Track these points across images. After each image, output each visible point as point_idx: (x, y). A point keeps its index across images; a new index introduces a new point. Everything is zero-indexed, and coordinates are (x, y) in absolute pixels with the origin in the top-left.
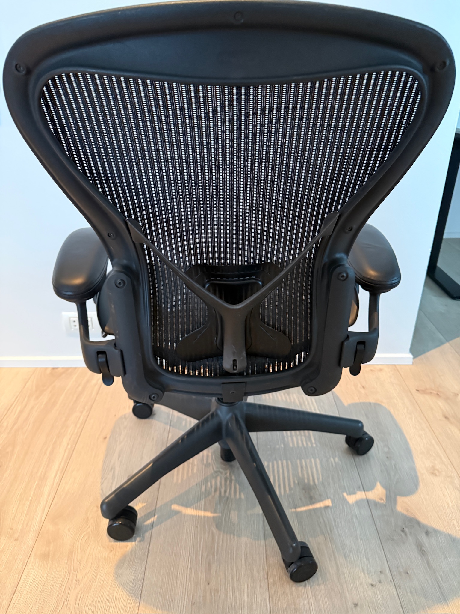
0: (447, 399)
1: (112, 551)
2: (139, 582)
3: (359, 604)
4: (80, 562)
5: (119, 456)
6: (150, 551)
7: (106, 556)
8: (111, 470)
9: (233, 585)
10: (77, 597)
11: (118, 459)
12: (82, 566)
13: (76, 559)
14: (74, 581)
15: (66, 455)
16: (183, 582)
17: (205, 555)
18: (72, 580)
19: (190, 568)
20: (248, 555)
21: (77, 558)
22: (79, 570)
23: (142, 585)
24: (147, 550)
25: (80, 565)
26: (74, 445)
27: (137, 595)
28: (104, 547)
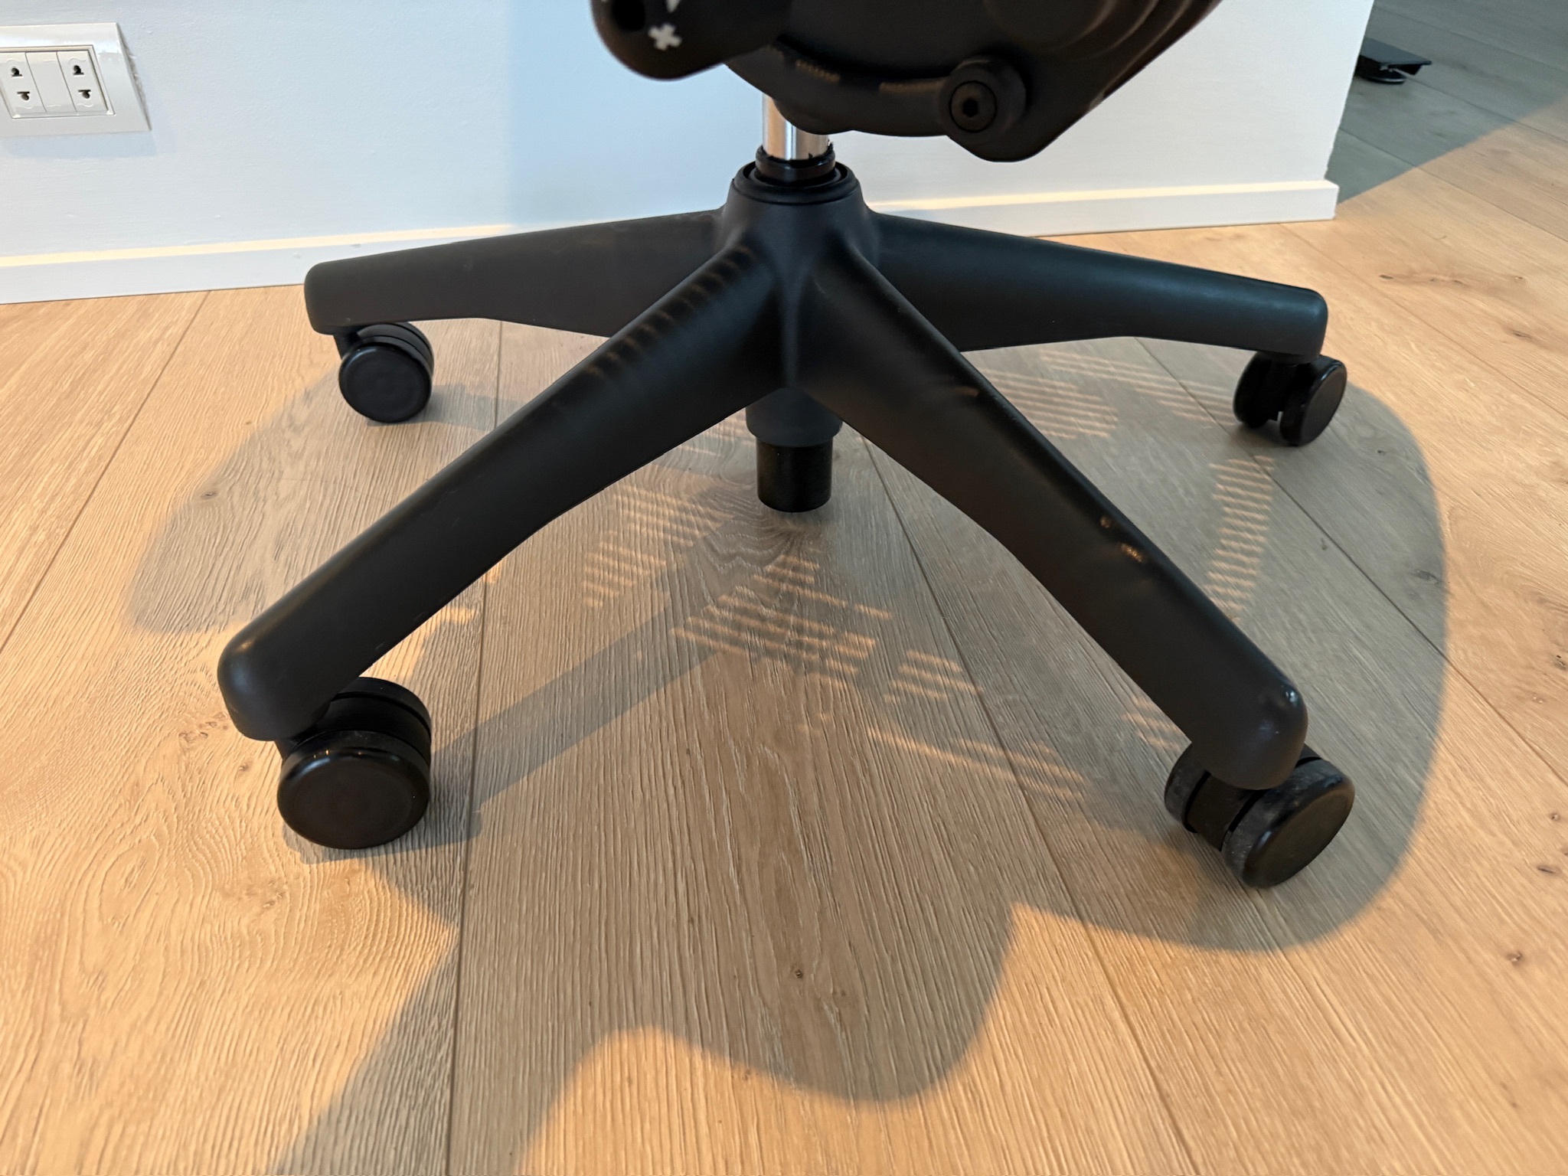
0: (1493, 291)
1: (272, 903)
2: (435, 1021)
3: (1527, 952)
4: (100, 977)
5: (279, 546)
6: (473, 879)
7: (245, 931)
8: (245, 596)
9: (921, 960)
10: (85, 1145)
11: (276, 557)
12: (109, 994)
13: (74, 970)
14: (67, 1068)
15: (22, 566)
16: (667, 989)
17: (753, 854)
18: (55, 1068)
19: (691, 920)
20: (952, 828)
21: (81, 962)
22: (92, 1013)
23: (451, 1032)
24: (458, 874)
25: (102, 989)
26: (63, 532)
27: (429, 1080)
28: (226, 895)
